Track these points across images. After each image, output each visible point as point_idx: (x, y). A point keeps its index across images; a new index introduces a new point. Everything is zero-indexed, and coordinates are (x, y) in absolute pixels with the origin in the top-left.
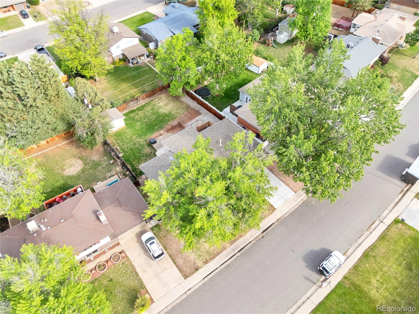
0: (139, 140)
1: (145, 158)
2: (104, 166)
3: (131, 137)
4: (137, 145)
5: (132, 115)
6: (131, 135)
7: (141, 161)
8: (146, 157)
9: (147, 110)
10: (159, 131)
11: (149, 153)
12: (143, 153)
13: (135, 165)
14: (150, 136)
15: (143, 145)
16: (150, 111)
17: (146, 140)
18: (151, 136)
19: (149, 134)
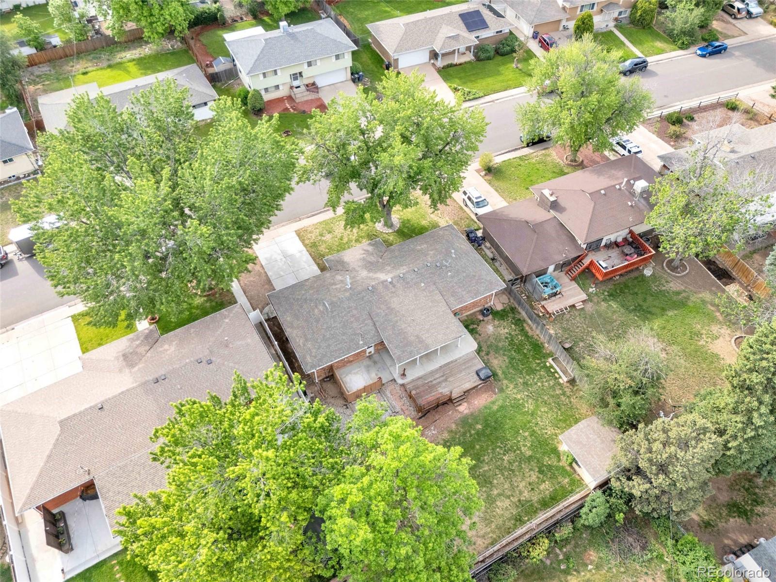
0: (519, 397)
1: (500, 345)
2: (581, 344)
3: (537, 406)
4: (521, 381)
5: (546, 487)
6: (539, 413)
7: (507, 338)
8: (497, 346)
9: (507, 503)
10: (472, 414)
11: (492, 353)
12: (505, 358)
13: (517, 332)
14: (493, 403)
15: (506, 378)
16: (499, 495)
17: (501, 390)
18: (489, 400)
19: (495, 408)
